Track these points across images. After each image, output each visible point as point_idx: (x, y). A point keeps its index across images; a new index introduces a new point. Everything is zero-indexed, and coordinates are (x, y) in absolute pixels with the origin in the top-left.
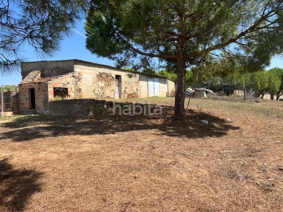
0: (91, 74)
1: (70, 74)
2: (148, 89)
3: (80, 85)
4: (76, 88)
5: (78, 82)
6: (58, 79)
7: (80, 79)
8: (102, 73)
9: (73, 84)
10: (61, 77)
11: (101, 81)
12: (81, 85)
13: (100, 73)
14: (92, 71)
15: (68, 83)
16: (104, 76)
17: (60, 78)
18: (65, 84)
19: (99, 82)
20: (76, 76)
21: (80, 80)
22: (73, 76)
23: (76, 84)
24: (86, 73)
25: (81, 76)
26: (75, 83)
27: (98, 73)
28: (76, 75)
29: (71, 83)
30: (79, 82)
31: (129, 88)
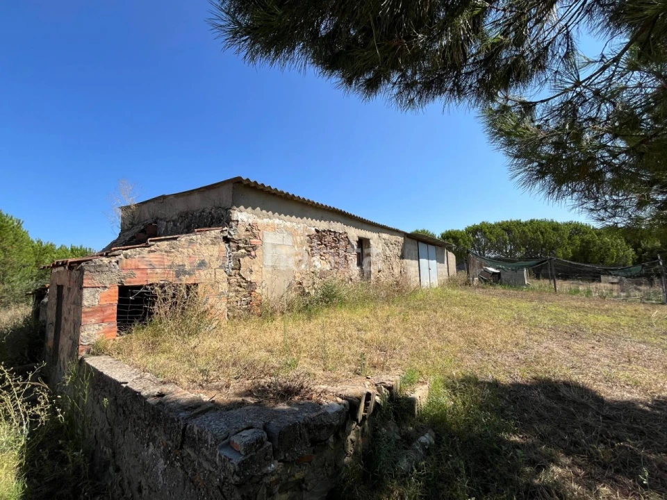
0: (292, 233)
1: (215, 232)
2: (420, 270)
3: (251, 271)
4: (233, 280)
5: (245, 261)
6: (152, 248)
7: (254, 248)
8: (324, 231)
9: (221, 267)
10: (166, 243)
11: (322, 253)
12: (255, 268)
13: (317, 231)
14: (294, 224)
15: (202, 264)
16: (329, 238)
17: (164, 245)
18: (187, 268)
19: (314, 258)
20: (236, 237)
21: (253, 253)
22: (226, 240)
23: (238, 267)
24: (275, 229)
25: (255, 240)
26: (232, 264)
27: (313, 229)
28: (239, 233)
29: (216, 264)
30: (247, 258)
31: (387, 271)
